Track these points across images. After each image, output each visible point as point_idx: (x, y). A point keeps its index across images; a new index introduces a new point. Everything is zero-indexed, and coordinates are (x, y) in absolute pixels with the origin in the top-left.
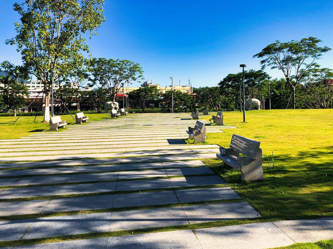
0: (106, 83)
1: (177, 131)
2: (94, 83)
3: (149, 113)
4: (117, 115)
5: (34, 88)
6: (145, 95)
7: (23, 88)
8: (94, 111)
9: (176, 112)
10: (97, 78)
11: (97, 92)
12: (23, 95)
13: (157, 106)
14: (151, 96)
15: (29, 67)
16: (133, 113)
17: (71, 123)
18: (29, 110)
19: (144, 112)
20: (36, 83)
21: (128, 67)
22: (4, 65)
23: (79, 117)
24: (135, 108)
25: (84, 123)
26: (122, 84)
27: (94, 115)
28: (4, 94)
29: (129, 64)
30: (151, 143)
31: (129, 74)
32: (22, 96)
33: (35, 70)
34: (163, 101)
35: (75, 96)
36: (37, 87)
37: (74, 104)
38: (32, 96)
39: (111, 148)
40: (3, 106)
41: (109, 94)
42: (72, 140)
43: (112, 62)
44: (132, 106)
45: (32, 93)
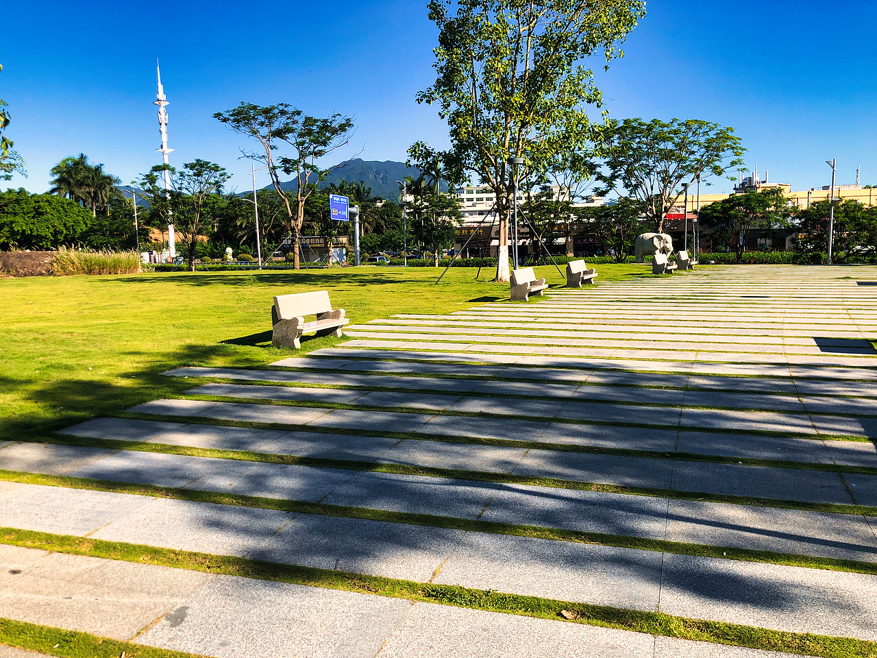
0: (641, 186)
1: (847, 316)
2: (611, 186)
3: (755, 263)
4: (669, 268)
5: (470, 203)
6: (747, 215)
7: (450, 204)
8: (607, 258)
9: (838, 262)
10: (616, 172)
11: (617, 209)
12: (451, 219)
13: (779, 244)
14: (762, 218)
15: (464, 152)
16: (709, 263)
17: (556, 285)
18: (464, 255)
19: (740, 260)
20: (475, 191)
21: (702, 140)
22: (414, 151)
23: (574, 271)
24: (715, 251)
25: (587, 286)
26: (683, 185)
27: (608, 267)
28: (415, 217)
29: (705, 129)
30: (765, 344)
31: (705, 157)
32: (449, 223)
33: (476, 160)
34: (799, 230)
35: (563, 221)
36: (478, 199)
37: (561, 241)
38: (469, 220)
39: (657, 349)
40: (414, 244)
41: (648, 213)
42: (561, 323)
43: (657, 129)
44: (707, 244)
45: (467, 214)
